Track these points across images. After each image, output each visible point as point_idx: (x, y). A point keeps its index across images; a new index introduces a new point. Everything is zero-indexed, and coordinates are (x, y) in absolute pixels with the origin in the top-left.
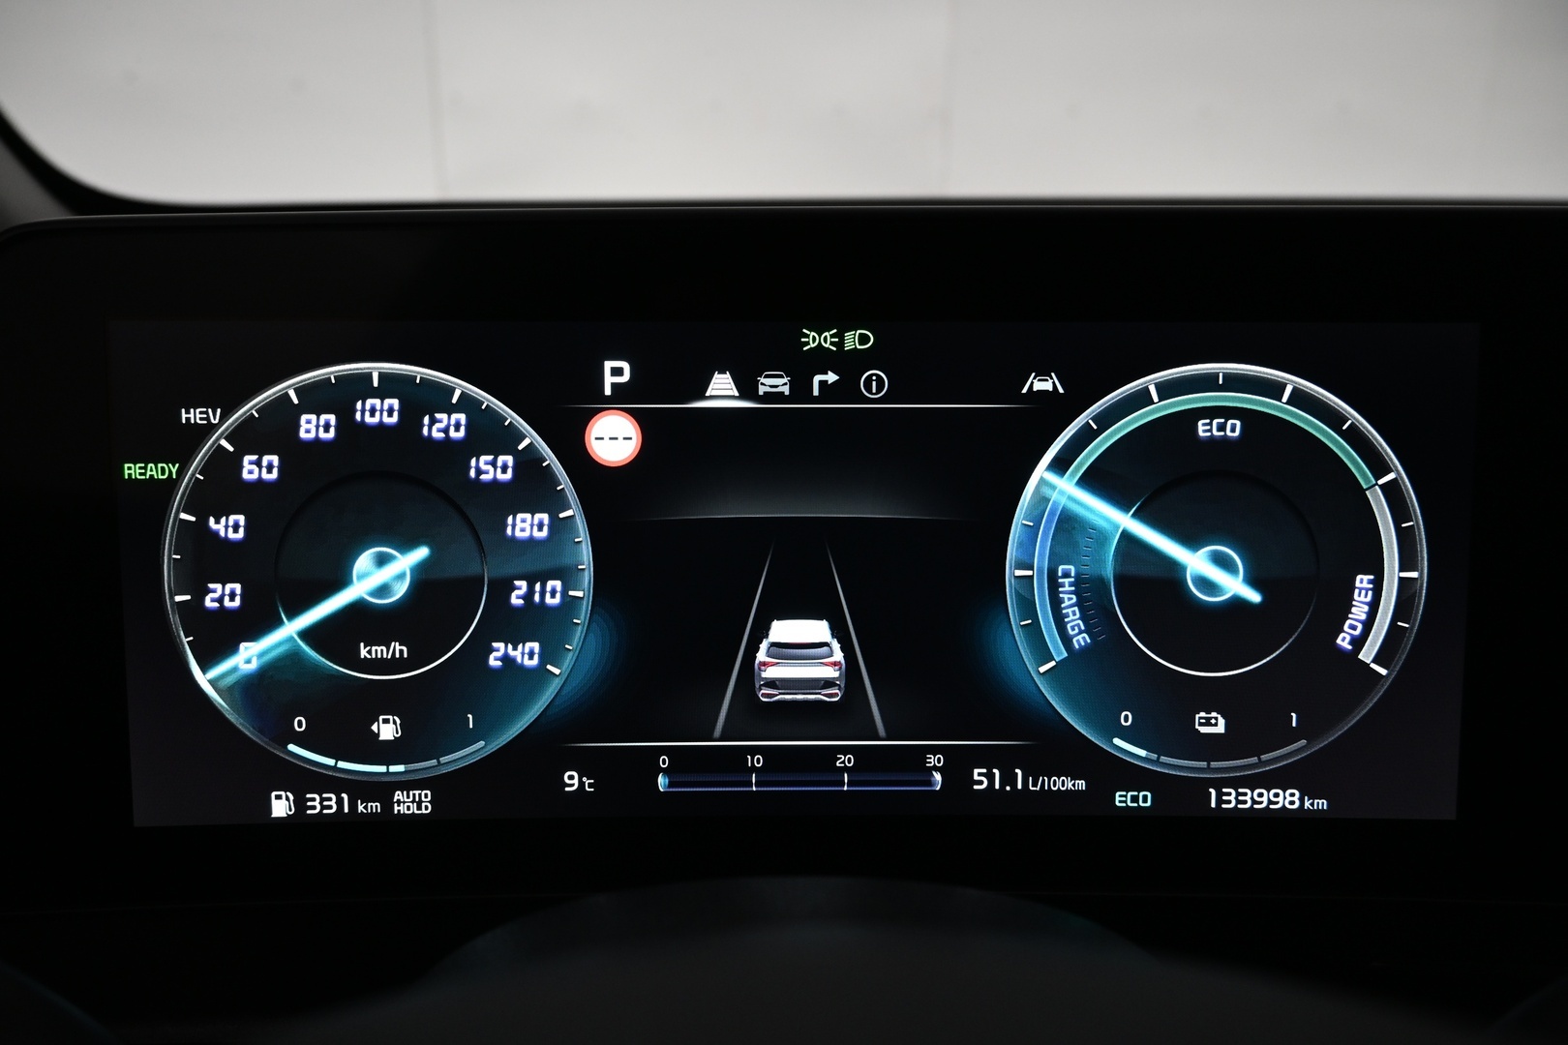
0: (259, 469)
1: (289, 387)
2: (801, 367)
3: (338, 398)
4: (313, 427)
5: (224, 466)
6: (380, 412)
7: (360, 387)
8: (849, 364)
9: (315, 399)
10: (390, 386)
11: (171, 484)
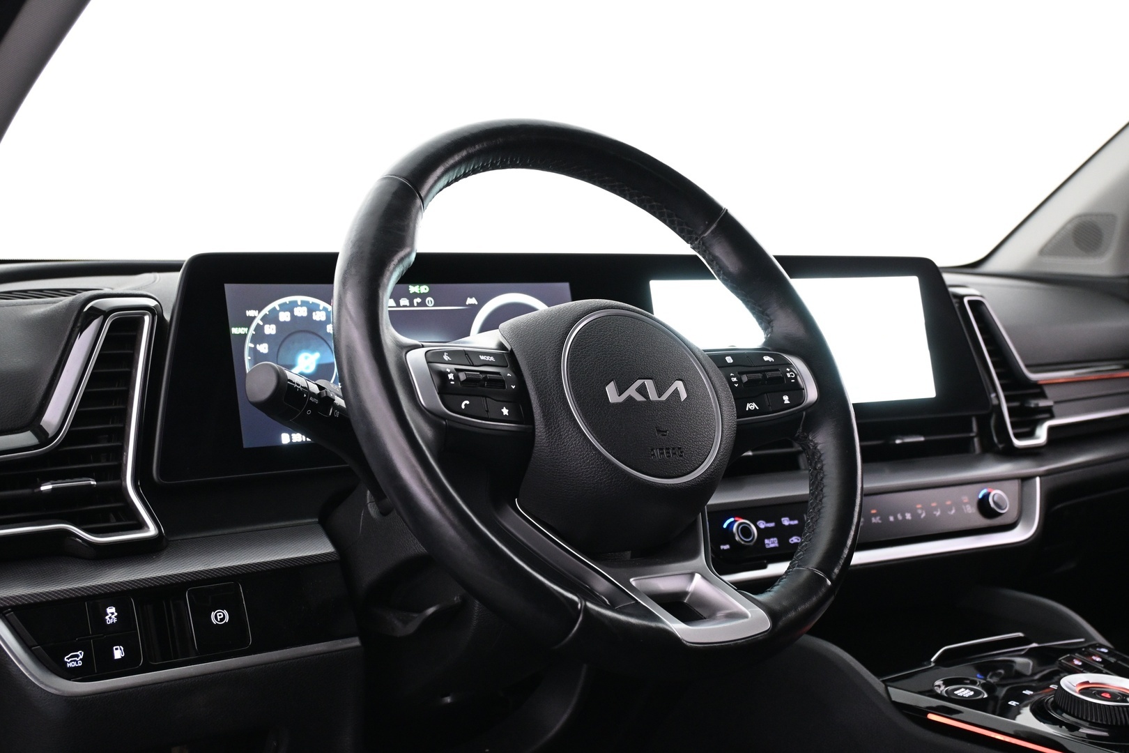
0: (270, 329)
1: (276, 304)
2: (411, 297)
3: (290, 308)
4: (285, 317)
5: (259, 329)
6: (301, 312)
7: (294, 304)
8: (423, 296)
9: (284, 307)
10: (304, 304)
11: (245, 335)
